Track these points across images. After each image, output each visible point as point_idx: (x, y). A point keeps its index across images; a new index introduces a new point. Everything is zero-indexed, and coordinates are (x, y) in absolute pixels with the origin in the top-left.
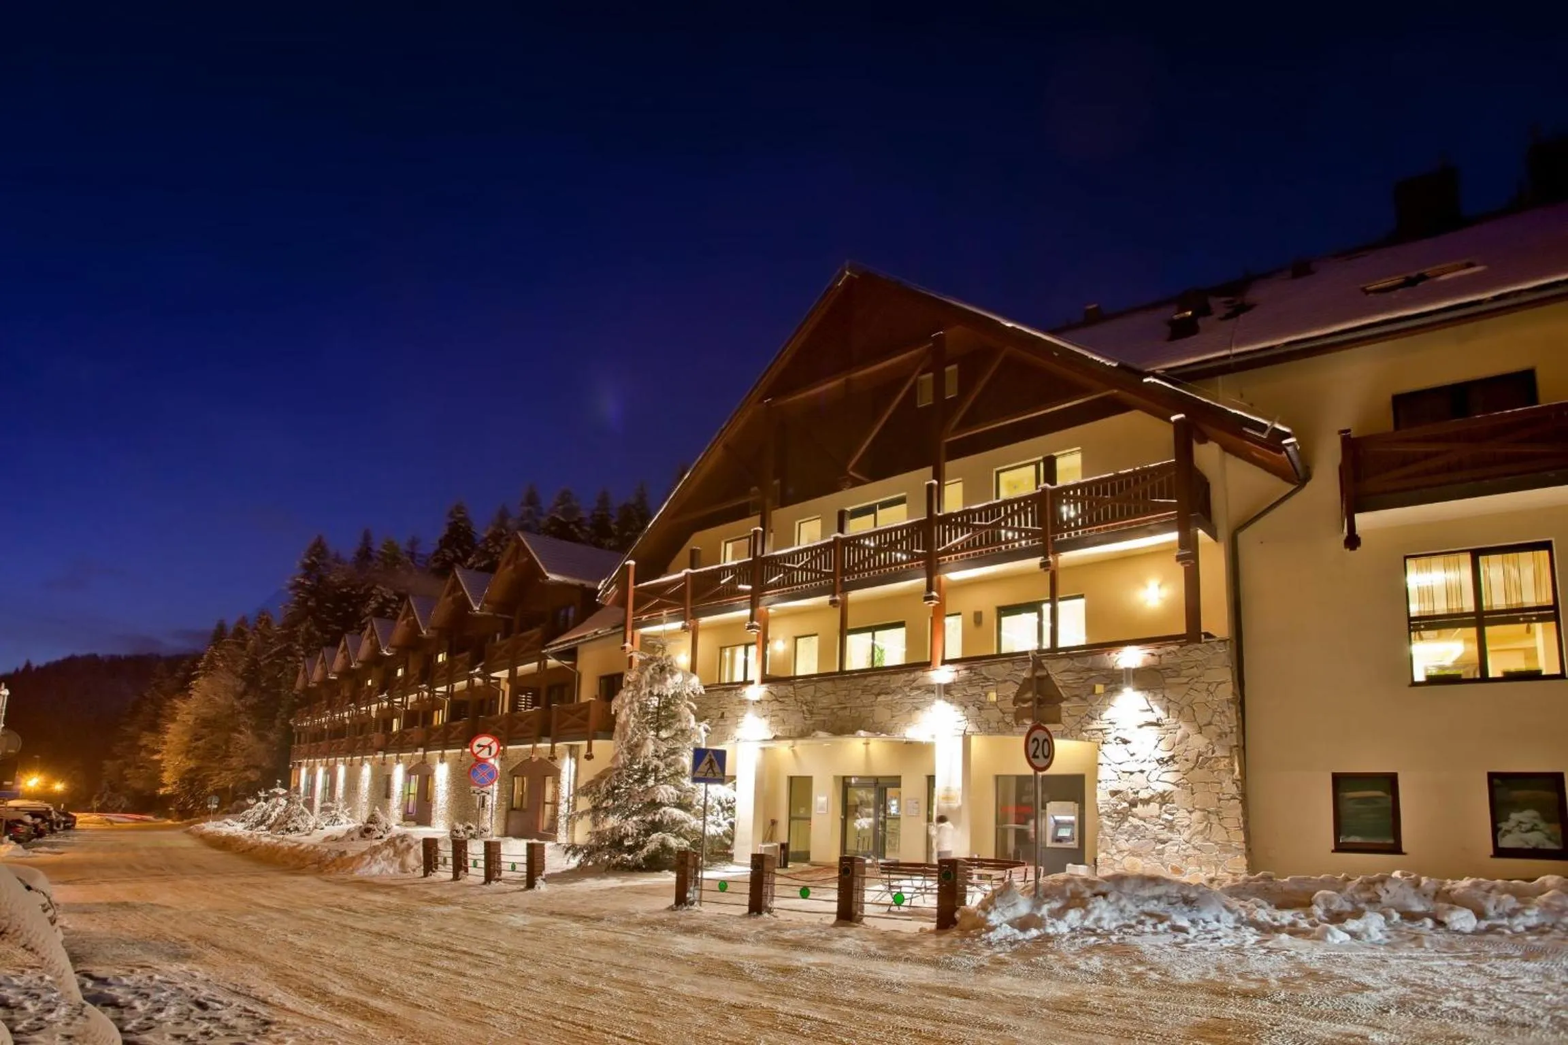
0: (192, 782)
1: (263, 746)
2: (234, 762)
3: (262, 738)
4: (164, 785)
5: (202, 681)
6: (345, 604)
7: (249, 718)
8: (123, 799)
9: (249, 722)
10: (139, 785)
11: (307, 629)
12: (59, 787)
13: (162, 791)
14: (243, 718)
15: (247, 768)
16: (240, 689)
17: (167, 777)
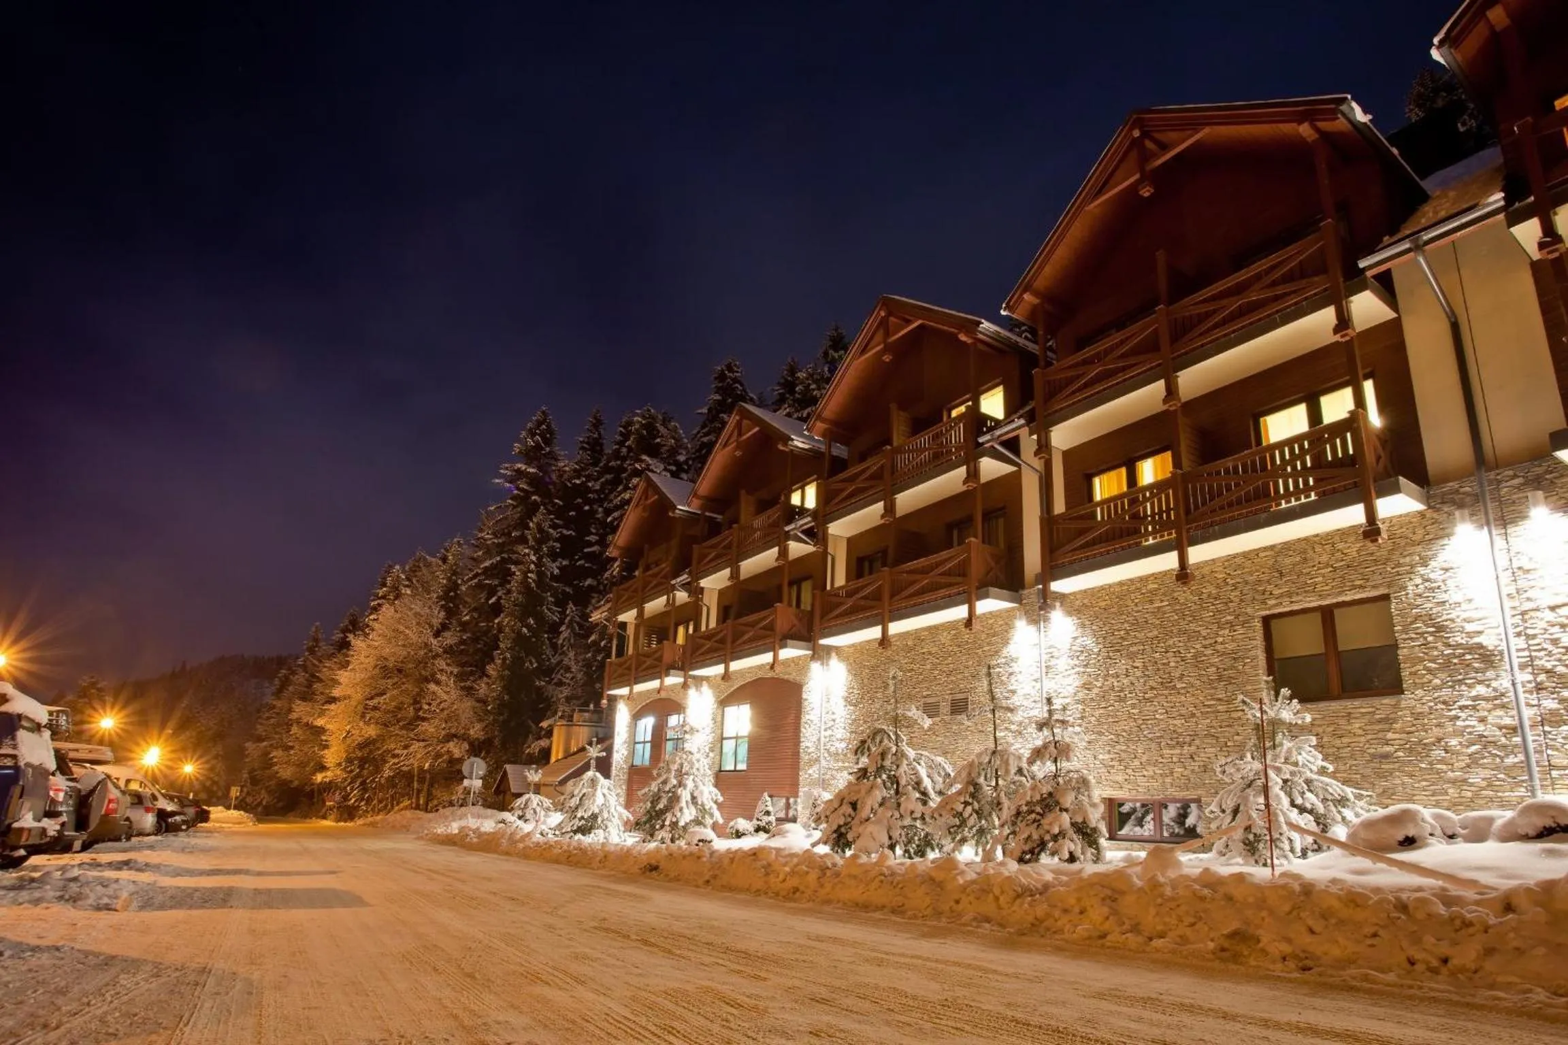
0: (363, 761)
1: (468, 703)
2: (428, 728)
3: (469, 691)
4: (323, 768)
5: (387, 611)
6: (580, 500)
7: (448, 665)
8: (264, 793)
9: (449, 669)
10: (286, 773)
11: (539, 525)
12: (189, 769)
13: (319, 778)
14: (441, 663)
15: (450, 737)
16: (436, 622)
17: (333, 756)
